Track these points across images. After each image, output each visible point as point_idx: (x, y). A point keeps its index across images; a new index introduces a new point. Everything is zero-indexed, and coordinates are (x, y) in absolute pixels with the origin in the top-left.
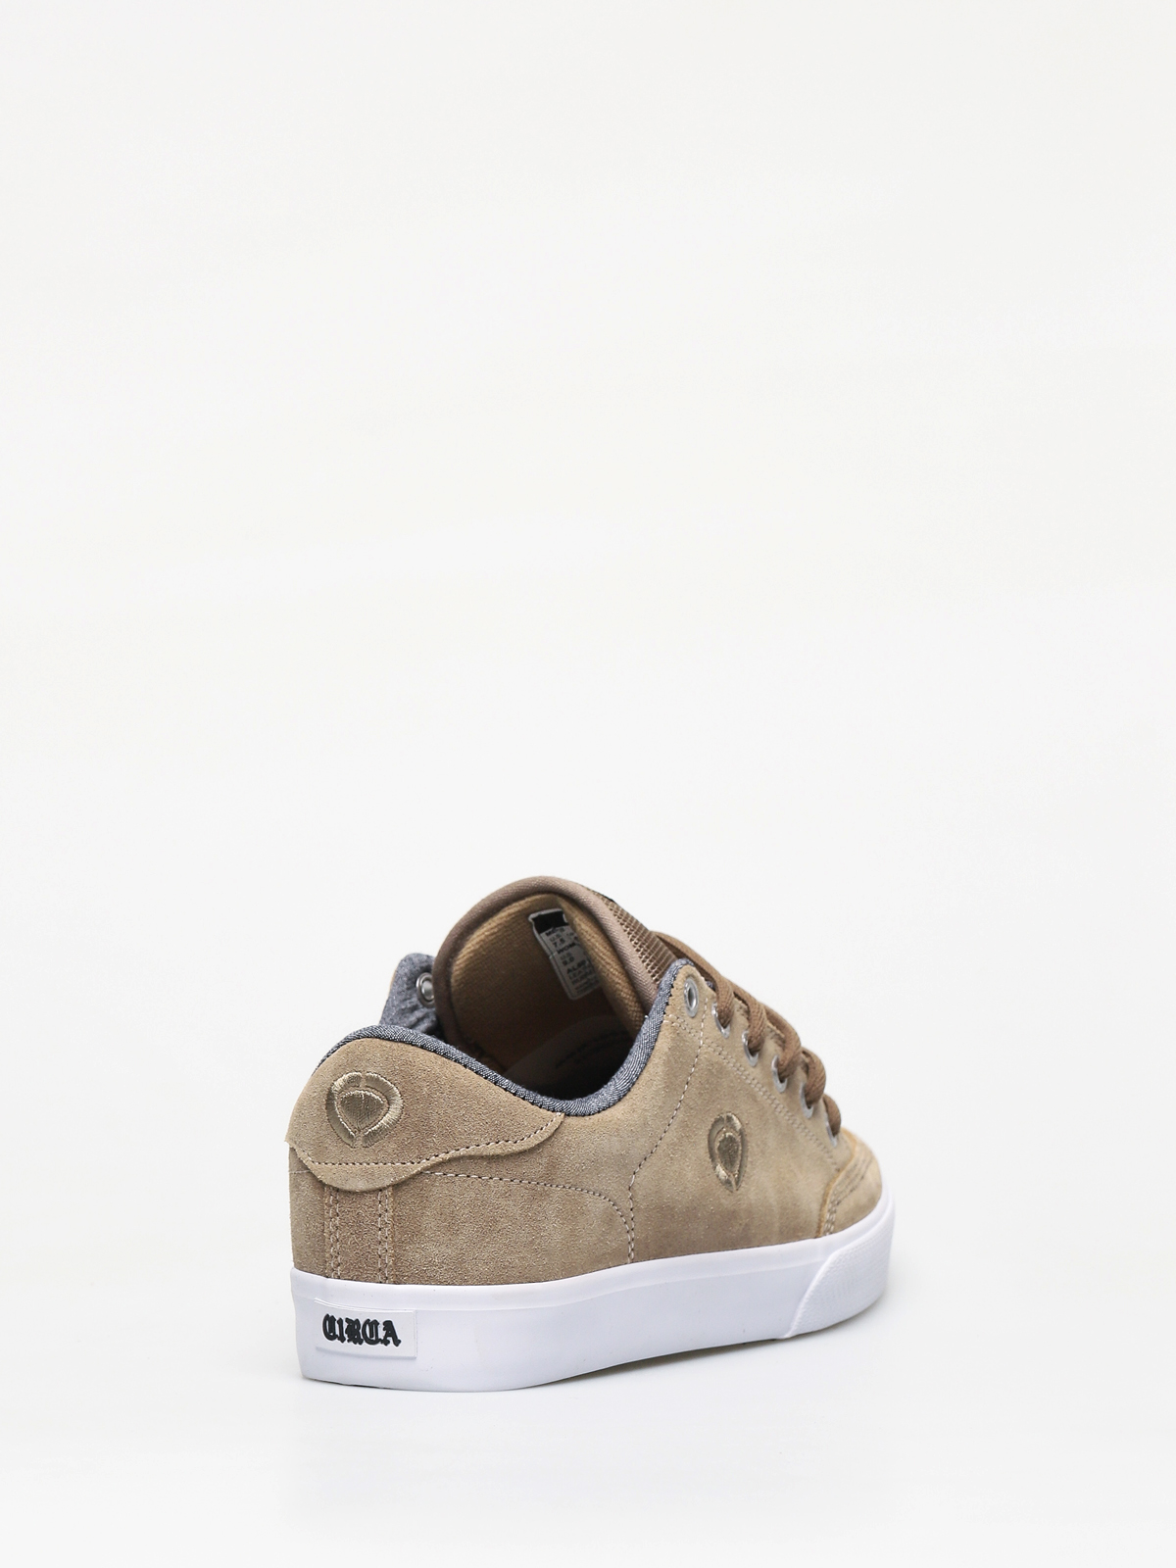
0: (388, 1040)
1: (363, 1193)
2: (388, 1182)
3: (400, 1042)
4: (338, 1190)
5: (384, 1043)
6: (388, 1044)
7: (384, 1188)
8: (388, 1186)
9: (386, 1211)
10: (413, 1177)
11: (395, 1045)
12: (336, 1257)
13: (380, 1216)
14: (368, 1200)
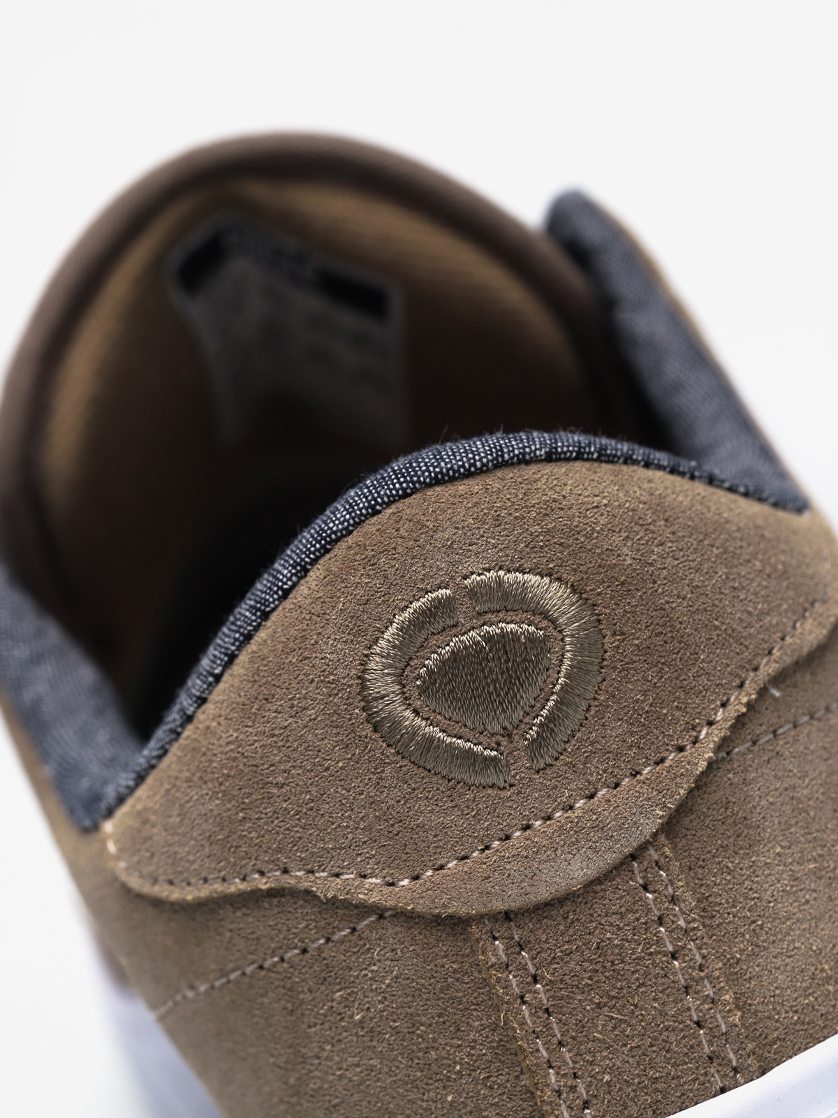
0: (468, 475)
1: (592, 885)
2: (650, 826)
3: (498, 466)
4: (508, 916)
5: (462, 487)
6: (475, 485)
7: (643, 847)
8: (655, 835)
9: (674, 900)
10: (702, 783)
11: (493, 481)
12: (573, 1088)
13: (660, 921)
14: (612, 898)
